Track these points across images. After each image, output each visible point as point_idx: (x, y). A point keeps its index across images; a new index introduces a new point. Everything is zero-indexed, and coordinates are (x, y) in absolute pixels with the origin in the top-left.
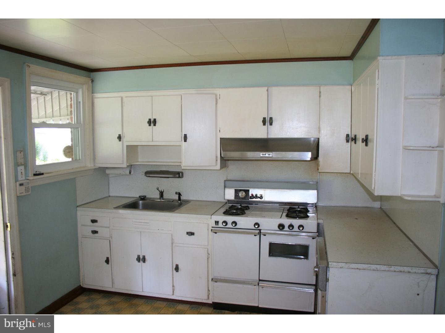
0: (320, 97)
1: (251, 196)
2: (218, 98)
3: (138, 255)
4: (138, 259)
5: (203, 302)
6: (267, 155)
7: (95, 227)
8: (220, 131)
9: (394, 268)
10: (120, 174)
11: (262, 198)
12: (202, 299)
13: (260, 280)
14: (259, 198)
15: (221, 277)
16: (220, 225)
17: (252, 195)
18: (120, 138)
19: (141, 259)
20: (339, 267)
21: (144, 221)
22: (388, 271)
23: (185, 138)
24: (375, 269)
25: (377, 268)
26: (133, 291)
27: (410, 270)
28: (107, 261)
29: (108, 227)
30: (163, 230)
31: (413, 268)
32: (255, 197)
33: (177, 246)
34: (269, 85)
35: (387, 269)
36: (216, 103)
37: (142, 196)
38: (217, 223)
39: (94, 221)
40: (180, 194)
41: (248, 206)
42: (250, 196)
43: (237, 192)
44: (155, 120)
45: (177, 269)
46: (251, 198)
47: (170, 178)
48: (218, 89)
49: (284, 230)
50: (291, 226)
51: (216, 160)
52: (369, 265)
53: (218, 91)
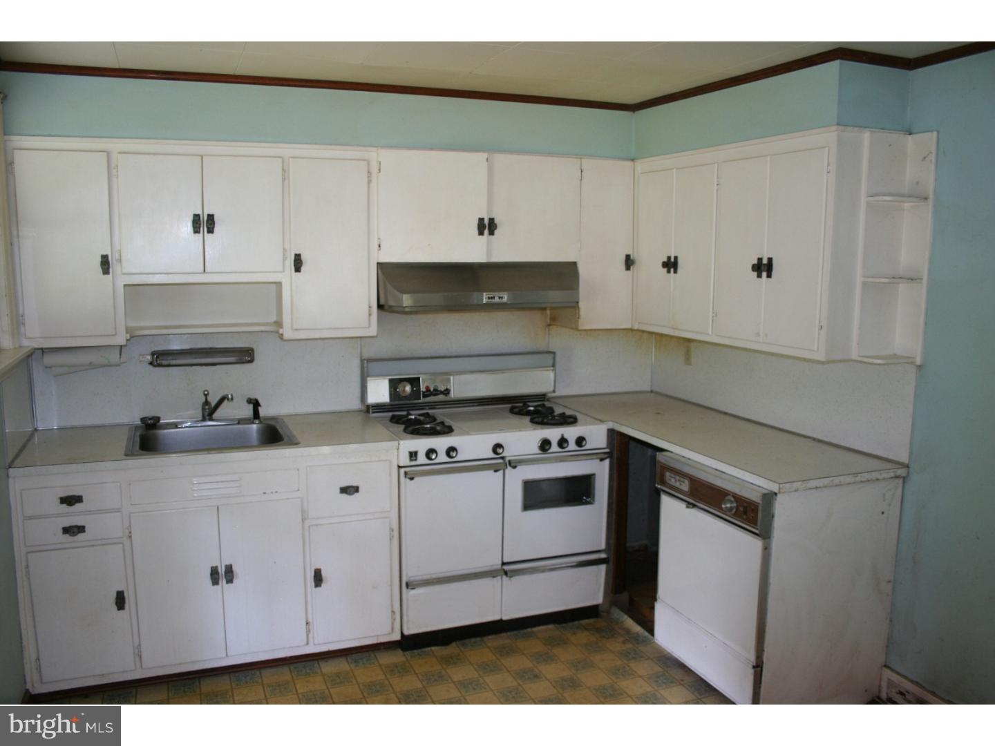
0: (581, 180)
1: (424, 390)
2: (374, 170)
3: (212, 568)
4: (214, 575)
5: (379, 642)
6: (497, 300)
7: (73, 516)
8: (379, 246)
9: (861, 476)
10: (91, 363)
11: (448, 393)
12: (378, 636)
13: (503, 564)
14: (442, 393)
15: (422, 575)
16: (422, 459)
17: (428, 389)
18: (105, 263)
19: (222, 575)
20: (793, 489)
21: (224, 478)
22: (854, 483)
23: (298, 263)
24: (839, 483)
25: (840, 482)
26: (198, 661)
27: (879, 477)
28: (120, 601)
29: (118, 510)
30: (276, 492)
31: (882, 472)
32: (434, 393)
33: (317, 525)
34: (492, 149)
35: (853, 480)
36: (369, 181)
37: (150, 419)
38: (413, 455)
39: (71, 500)
40: (256, 404)
41: (427, 413)
42: (423, 392)
43: (394, 384)
44: (211, 218)
45: (318, 578)
46: (425, 396)
47: (218, 366)
48: (375, 149)
49: (551, 451)
50: (563, 442)
51: (370, 315)
52: (831, 479)
53: (373, 154)
